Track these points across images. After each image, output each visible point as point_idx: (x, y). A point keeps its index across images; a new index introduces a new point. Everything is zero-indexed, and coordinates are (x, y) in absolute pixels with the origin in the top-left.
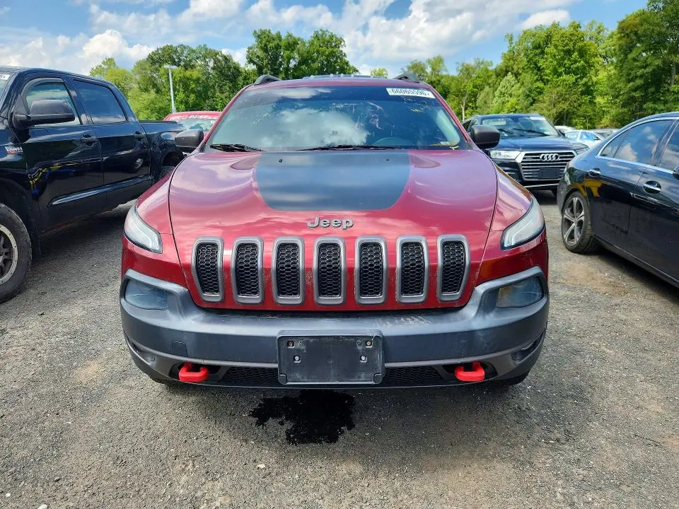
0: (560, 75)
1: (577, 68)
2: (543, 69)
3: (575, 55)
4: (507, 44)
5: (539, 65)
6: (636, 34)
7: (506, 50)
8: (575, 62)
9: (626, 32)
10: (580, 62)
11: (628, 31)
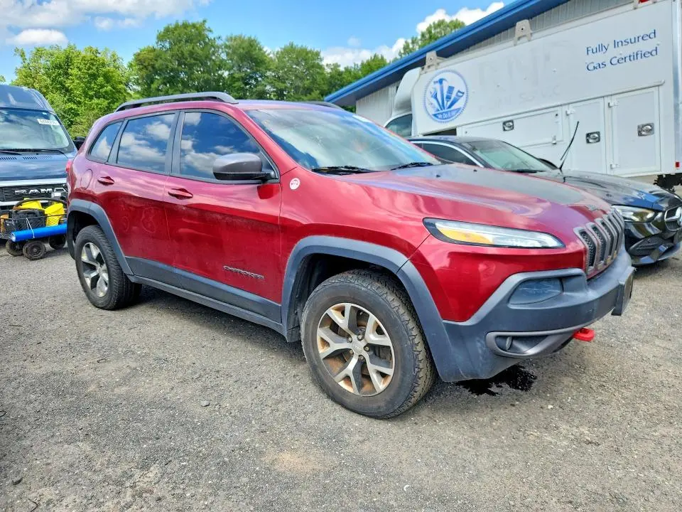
0: (91, 98)
1: (106, 92)
2: (71, 89)
3: (101, 79)
4: (20, 59)
5: (67, 85)
6: (153, 67)
7: (19, 65)
8: (102, 86)
9: (144, 64)
10: (107, 87)
11: (146, 64)
